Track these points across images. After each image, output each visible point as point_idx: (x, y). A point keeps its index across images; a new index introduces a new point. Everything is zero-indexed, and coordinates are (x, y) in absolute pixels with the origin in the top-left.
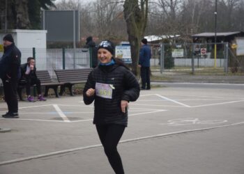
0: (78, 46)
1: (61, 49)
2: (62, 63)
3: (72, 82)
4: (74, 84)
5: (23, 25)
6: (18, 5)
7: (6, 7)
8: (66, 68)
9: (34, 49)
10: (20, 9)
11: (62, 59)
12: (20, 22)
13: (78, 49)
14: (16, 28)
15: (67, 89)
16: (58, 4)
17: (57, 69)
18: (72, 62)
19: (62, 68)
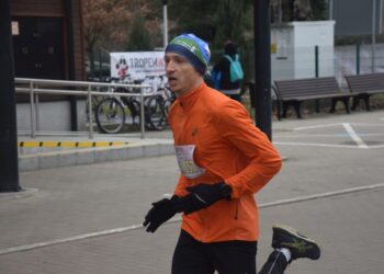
0: (378, 41)
1: (354, 47)
2: (355, 64)
3: (369, 92)
4: (371, 95)
5: (302, 15)
8: (361, 72)
9: (317, 48)
11: (355, 61)
12: (298, 11)
13: (379, 45)
14: (292, 20)
15: (362, 102)
17: (348, 74)
18: (369, 63)
19: (354, 73)
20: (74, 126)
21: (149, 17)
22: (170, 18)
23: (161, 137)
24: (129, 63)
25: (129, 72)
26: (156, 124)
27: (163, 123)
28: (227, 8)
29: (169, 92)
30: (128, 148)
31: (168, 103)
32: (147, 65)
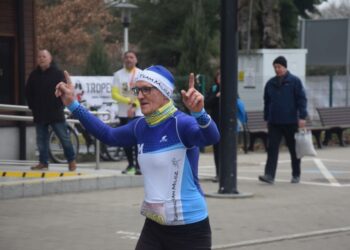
1: (328, 78)
2: (328, 97)
3: (342, 126)
4: (345, 129)
5: (273, 43)
6: (266, 14)
7: (250, 17)
8: (334, 105)
10: (270, 20)
11: (328, 92)
12: (268, 38)
14: (261, 47)
15: (334, 136)
16: (324, 11)
17: (320, 106)
18: (343, 95)
19: (327, 105)
20: (22, 155)
21: (109, 40)
22: (130, 41)
24: (85, 88)
25: (84, 97)
26: (112, 154)
27: (120, 153)
28: (193, 33)
30: (80, 180)
32: (104, 90)
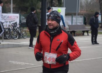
0: (78, 15)
1: (71, 16)
2: (71, 22)
3: (75, 30)
5: (55, 5)
8: (73, 24)
11: (71, 20)
12: (54, 4)
13: (78, 16)
14: (52, 6)
15: (73, 33)
17: (69, 25)
18: (76, 21)
19: (71, 24)
22: (13, 3)
23: (9, 42)
26: (7, 37)
27: (10, 37)
28: (32, 2)
29: (12, 27)
31: (12, 31)
32: (5, 18)
